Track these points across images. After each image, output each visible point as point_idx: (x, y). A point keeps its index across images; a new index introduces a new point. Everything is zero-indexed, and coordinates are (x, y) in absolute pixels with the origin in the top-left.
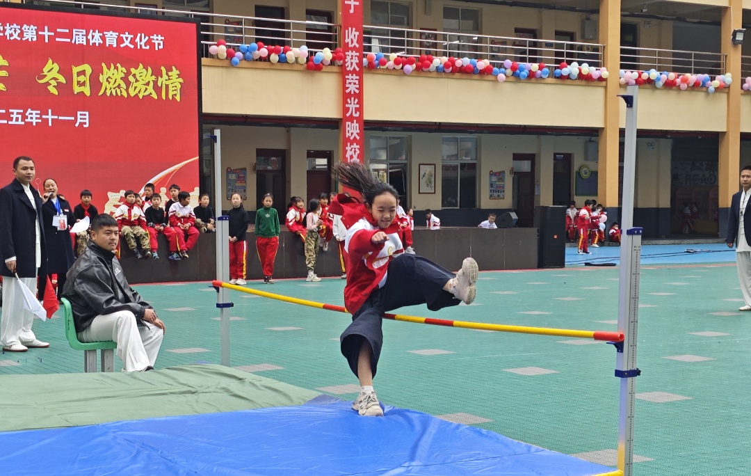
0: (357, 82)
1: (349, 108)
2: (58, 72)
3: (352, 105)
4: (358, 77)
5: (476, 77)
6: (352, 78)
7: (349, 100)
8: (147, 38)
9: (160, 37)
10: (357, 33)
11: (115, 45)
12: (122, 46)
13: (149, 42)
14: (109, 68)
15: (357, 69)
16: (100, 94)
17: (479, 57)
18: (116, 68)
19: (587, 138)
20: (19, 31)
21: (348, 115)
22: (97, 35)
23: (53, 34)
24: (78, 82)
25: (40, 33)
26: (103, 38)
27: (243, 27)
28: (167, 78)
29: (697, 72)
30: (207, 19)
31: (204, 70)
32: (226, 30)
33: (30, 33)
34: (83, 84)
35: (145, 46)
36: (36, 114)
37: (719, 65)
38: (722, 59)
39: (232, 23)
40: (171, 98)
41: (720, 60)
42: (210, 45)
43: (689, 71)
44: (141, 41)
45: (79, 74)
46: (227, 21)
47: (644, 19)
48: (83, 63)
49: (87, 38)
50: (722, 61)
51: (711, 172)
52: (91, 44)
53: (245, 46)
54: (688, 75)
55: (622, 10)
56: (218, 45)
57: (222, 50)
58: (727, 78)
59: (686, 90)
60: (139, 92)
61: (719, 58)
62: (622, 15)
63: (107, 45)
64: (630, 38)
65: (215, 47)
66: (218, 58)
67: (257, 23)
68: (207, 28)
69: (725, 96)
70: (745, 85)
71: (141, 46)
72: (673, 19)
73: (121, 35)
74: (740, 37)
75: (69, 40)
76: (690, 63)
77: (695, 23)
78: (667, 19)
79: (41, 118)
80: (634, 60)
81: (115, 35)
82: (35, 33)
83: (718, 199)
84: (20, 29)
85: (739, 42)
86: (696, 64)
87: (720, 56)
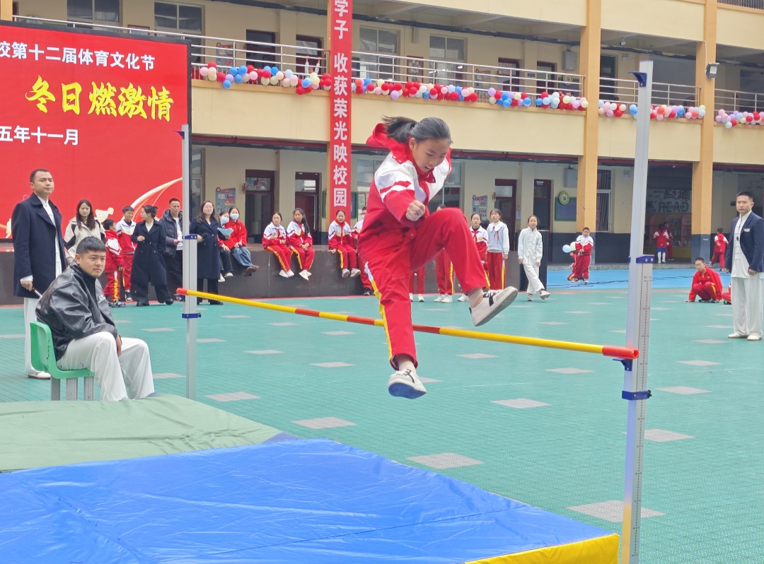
0: (345, 106)
1: (337, 132)
2: (48, 90)
3: (341, 128)
4: (346, 102)
5: (462, 103)
6: (341, 103)
7: (337, 124)
8: (138, 58)
9: (150, 58)
10: (346, 59)
11: (105, 65)
12: (112, 65)
13: (140, 63)
14: (99, 87)
15: (346, 94)
16: (90, 112)
17: (464, 85)
18: (106, 87)
19: (566, 165)
20: (8, 49)
21: (336, 138)
22: (88, 54)
23: (43, 52)
24: (68, 101)
25: (30, 51)
26: (94, 57)
27: (234, 50)
28: (157, 98)
29: (672, 103)
30: (198, 41)
31: (194, 91)
32: (217, 52)
33: (20, 51)
34: (73, 102)
35: (136, 65)
36: (25, 131)
37: (693, 98)
38: (696, 91)
39: (224, 47)
40: (160, 118)
41: (694, 92)
42: (201, 67)
43: (665, 102)
44: (131, 60)
45: (69, 92)
46: (219, 44)
47: (622, 52)
48: (73, 81)
49: (77, 57)
50: (696, 94)
51: (684, 201)
52: (81, 63)
53: (235, 68)
54: (664, 106)
55: (602, 43)
56: (208, 67)
57: (212, 72)
58: (701, 110)
59: (662, 121)
60: (129, 111)
61: (693, 90)
62: (602, 48)
63: (98, 64)
64: (608, 70)
65: (206, 69)
66: (208, 80)
67: (248, 46)
68: (199, 51)
69: (698, 127)
70: (718, 117)
71: (131, 66)
72: (650, 53)
73: (112, 55)
74: (713, 71)
75: (59, 59)
76: (666, 95)
77: (670, 57)
78: (644, 52)
79: (29, 135)
80: (612, 90)
81: (105, 54)
82: (25, 51)
83: (690, 226)
84: (10, 47)
85: (713, 76)
86: (672, 95)
87: (694, 89)
